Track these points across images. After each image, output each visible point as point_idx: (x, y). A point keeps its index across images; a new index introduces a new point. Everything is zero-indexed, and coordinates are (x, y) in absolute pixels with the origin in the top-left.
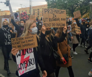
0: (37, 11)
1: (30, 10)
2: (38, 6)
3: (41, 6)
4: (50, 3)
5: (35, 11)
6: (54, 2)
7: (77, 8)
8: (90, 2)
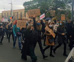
0: (16, 14)
1: (11, 13)
2: (17, 10)
3: (20, 10)
4: (27, 8)
5: (15, 14)
6: (30, 7)
7: (48, 12)
8: (58, 8)
